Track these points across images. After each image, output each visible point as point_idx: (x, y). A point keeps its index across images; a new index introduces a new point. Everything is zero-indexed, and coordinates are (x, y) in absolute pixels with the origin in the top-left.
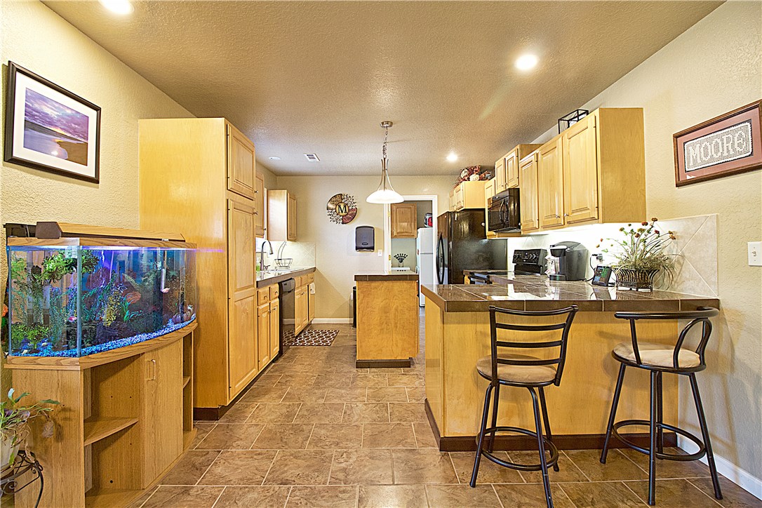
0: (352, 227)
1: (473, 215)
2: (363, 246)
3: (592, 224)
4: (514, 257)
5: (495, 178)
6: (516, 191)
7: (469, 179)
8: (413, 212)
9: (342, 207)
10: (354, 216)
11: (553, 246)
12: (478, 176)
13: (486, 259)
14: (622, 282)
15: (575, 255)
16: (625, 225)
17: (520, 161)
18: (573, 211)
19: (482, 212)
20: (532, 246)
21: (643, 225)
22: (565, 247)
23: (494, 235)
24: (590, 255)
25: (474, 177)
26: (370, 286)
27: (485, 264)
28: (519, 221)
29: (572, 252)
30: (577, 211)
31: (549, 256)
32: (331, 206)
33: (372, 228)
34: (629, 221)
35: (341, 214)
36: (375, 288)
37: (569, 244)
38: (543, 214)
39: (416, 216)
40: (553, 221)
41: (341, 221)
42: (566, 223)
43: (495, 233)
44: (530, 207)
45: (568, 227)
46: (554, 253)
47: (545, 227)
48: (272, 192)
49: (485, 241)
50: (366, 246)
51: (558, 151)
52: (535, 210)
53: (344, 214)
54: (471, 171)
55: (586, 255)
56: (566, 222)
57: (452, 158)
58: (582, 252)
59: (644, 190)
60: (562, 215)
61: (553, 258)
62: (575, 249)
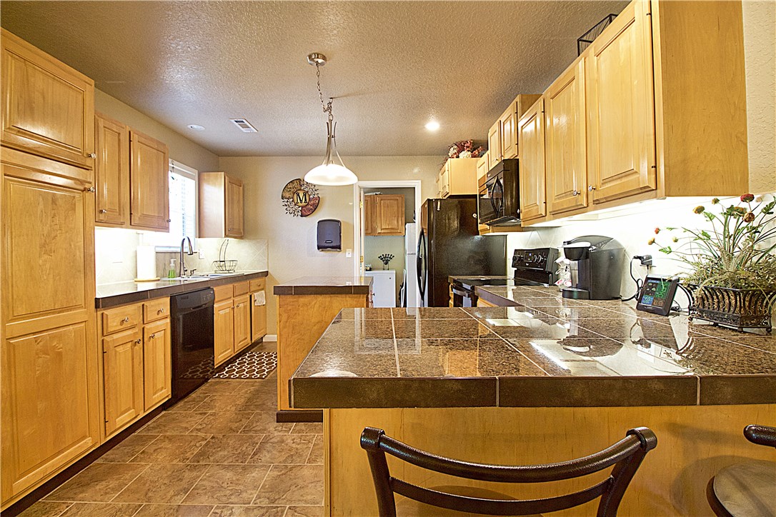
0: (313, 221)
1: (463, 204)
2: (327, 245)
3: (641, 200)
4: (514, 259)
5: (488, 152)
6: (514, 163)
7: (458, 157)
8: (400, 205)
9: (301, 195)
10: (316, 207)
11: (569, 243)
12: (469, 153)
13: (479, 262)
14: (701, 311)
15: (605, 258)
16: (706, 201)
17: (519, 120)
18: (605, 181)
19: (473, 200)
20: (538, 243)
21: (744, 200)
22: (588, 244)
23: (487, 230)
24: (630, 258)
25: (465, 154)
26: (297, 301)
27: (478, 267)
28: (518, 207)
29: (599, 252)
30: (611, 179)
31: (562, 258)
32: (287, 195)
33: (339, 221)
34: (715, 193)
35: (300, 204)
36: (305, 305)
37: (595, 240)
38: (553, 192)
39: (404, 209)
40: (567, 202)
41: (300, 214)
42: (591, 204)
43: (488, 227)
44: (533, 185)
45: (595, 209)
46: (570, 253)
47: (557, 213)
48: (205, 175)
49: (477, 237)
50: (331, 245)
51: (578, 84)
52: (540, 187)
53: (304, 204)
54: (461, 148)
55: (621, 256)
56: (591, 200)
57: (433, 126)
58: (615, 252)
59: (745, 133)
60: (585, 190)
61: (567, 261)
62: (605, 247)
